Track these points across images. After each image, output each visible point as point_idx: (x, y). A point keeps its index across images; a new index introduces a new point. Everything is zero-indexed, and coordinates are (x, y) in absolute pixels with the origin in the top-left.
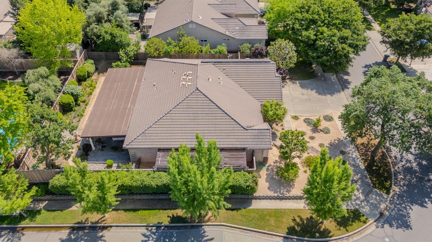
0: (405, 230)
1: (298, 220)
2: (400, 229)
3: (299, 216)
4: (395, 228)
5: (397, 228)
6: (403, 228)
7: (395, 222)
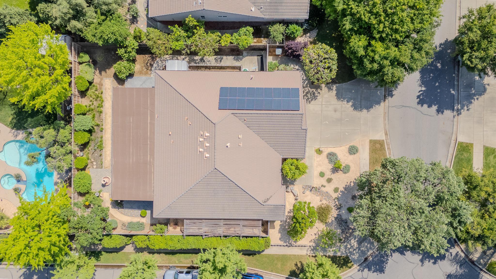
0: (379, 274)
1: (299, 265)
2: (375, 273)
3: (300, 262)
4: (372, 272)
5: (374, 272)
6: (378, 272)
7: (374, 267)
